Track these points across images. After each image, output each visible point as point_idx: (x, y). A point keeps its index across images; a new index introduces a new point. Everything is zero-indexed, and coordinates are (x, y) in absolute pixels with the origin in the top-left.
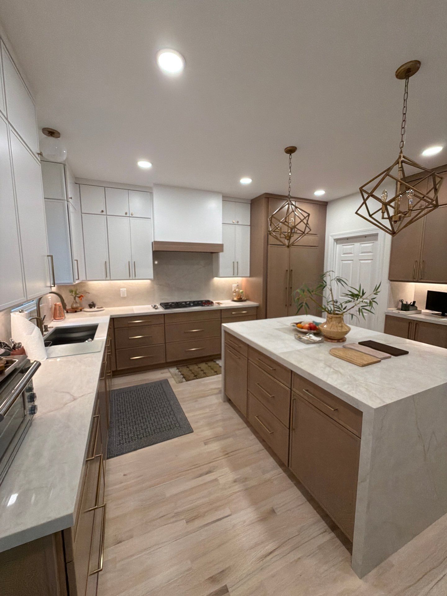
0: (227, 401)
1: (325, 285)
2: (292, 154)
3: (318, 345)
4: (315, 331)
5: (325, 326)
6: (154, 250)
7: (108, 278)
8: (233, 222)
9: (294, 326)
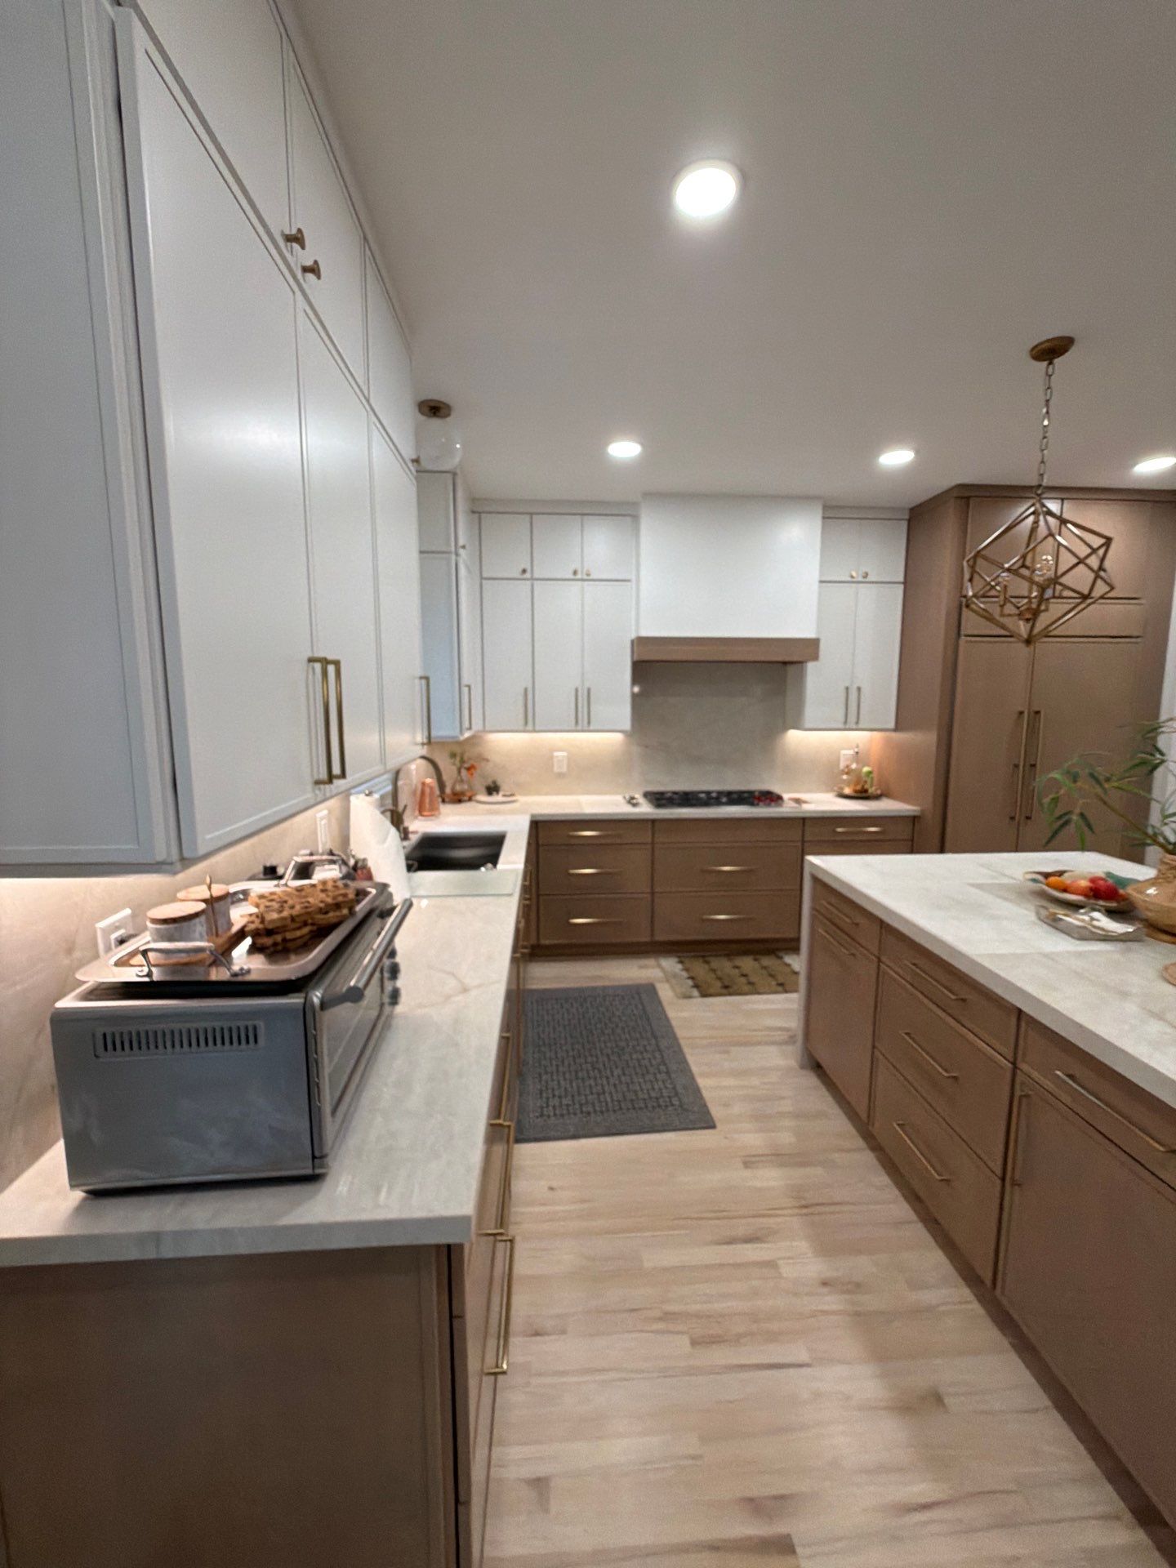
0: (812, 1069)
1: (1158, 761)
2: (1056, 361)
3: (1120, 945)
4: (1113, 905)
5: (1152, 891)
6: (635, 659)
7: (530, 727)
8: (852, 577)
9: (1034, 880)
